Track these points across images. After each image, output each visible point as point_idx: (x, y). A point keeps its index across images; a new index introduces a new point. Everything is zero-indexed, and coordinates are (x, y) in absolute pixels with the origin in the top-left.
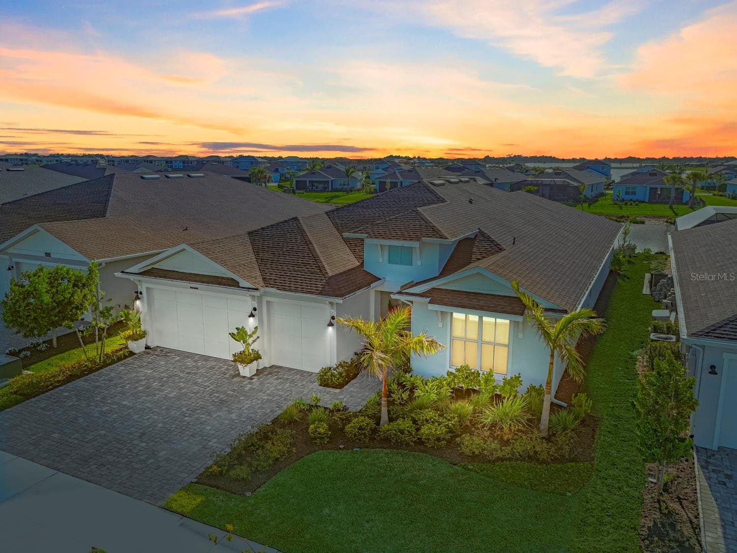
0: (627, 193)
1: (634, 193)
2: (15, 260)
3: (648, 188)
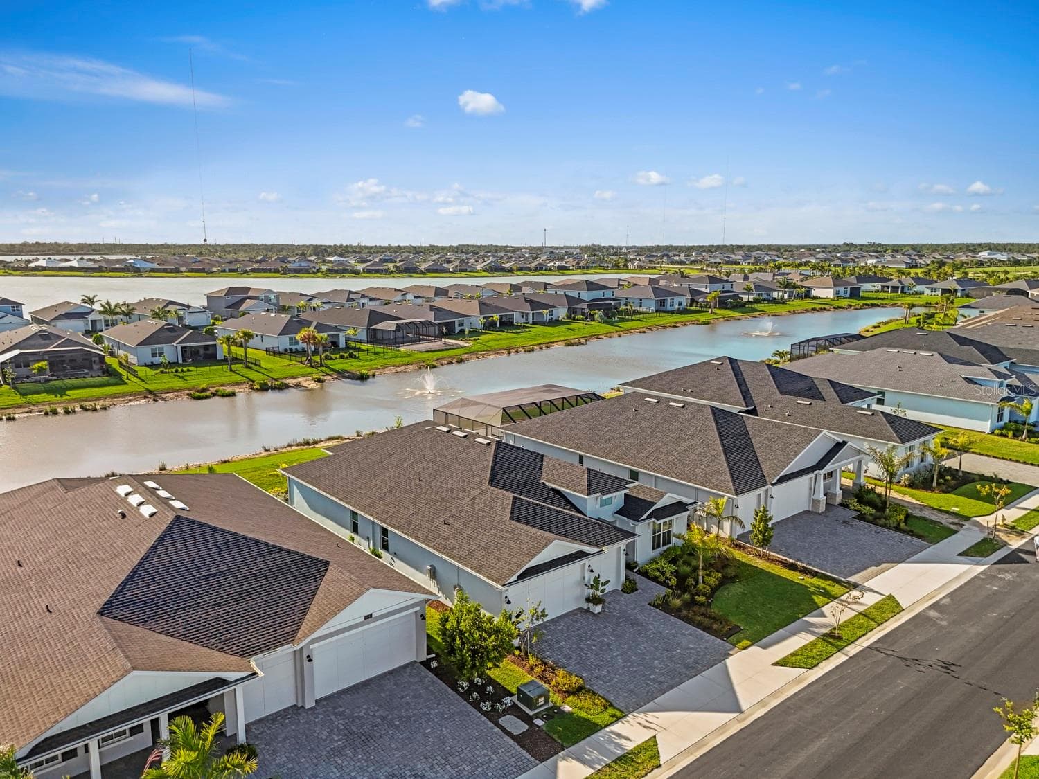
0: (154, 355)
3: (179, 349)
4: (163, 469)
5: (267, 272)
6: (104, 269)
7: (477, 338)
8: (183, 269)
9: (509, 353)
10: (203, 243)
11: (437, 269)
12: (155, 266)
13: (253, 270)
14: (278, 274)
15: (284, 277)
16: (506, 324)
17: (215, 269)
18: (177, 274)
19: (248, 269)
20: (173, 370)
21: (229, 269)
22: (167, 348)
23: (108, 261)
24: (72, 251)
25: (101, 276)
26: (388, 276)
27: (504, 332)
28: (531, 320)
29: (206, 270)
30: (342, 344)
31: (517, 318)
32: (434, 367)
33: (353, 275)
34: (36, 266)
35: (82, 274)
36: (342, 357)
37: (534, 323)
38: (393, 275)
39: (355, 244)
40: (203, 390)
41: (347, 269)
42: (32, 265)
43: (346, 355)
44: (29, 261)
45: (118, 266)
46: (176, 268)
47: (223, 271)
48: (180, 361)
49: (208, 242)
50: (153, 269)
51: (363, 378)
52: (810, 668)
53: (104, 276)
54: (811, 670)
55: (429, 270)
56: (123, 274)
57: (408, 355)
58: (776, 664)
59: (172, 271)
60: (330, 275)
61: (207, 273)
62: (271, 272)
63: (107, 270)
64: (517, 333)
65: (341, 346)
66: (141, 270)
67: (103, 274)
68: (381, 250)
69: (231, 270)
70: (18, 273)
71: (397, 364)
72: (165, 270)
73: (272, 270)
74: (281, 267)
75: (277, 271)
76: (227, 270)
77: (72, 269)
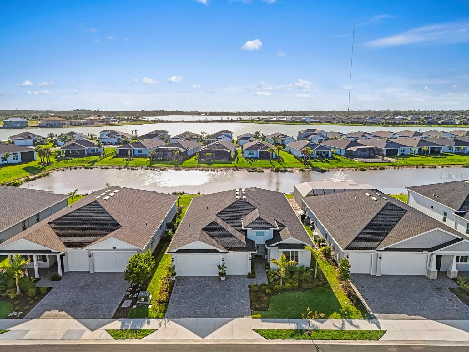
0: (250, 154)
1: (253, 154)
2: (92, 252)
3: (259, 152)
4: (199, 194)
5: (357, 123)
6: (294, 121)
7: (405, 158)
8: (323, 121)
9: (417, 168)
10: (348, 110)
11: (449, 123)
12: (313, 120)
13: (351, 123)
14: (362, 124)
15: (364, 126)
16: (435, 152)
17: (335, 122)
18: (320, 124)
19: (349, 122)
20: (251, 160)
21: (341, 122)
22: (254, 152)
23: (295, 118)
24: (296, 114)
25: (292, 124)
26: (418, 126)
27: (428, 156)
28: (454, 151)
29: (332, 122)
30: (330, 155)
31: (444, 149)
32: (364, 170)
33: (399, 125)
34: (272, 120)
35: (286, 123)
36: (322, 161)
37: (455, 153)
38: (420, 125)
39: (417, 110)
40: (254, 169)
41: (396, 122)
42: (271, 120)
43: (324, 161)
44: (271, 118)
45: (299, 120)
46: (320, 121)
47: (339, 123)
48: (259, 157)
49: (349, 110)
50: (312, 121)
51: (323, 171)
52: (266, 339)
53: (293, 124)
54: (266, 340)
55: (443, 123)
56: (300, 123)
57: (356, 163)
58: (254, 330)
59: (318, 122)
60: (387, 125)
61: (332, 123)
62: (359, 123)
63: (295, 122)
64: (436, 157)
65: (329, 157)
66: (307, 122)
67: (292, 123)
68: (432, 113)
69: (342, 122)
70: (266, 122)
71: (345, 167)
72: (315, 122)
73: (360, 123)
74: (364, 121)
75: (362, 123)
76: (340, 122)
77: (283, 121)
